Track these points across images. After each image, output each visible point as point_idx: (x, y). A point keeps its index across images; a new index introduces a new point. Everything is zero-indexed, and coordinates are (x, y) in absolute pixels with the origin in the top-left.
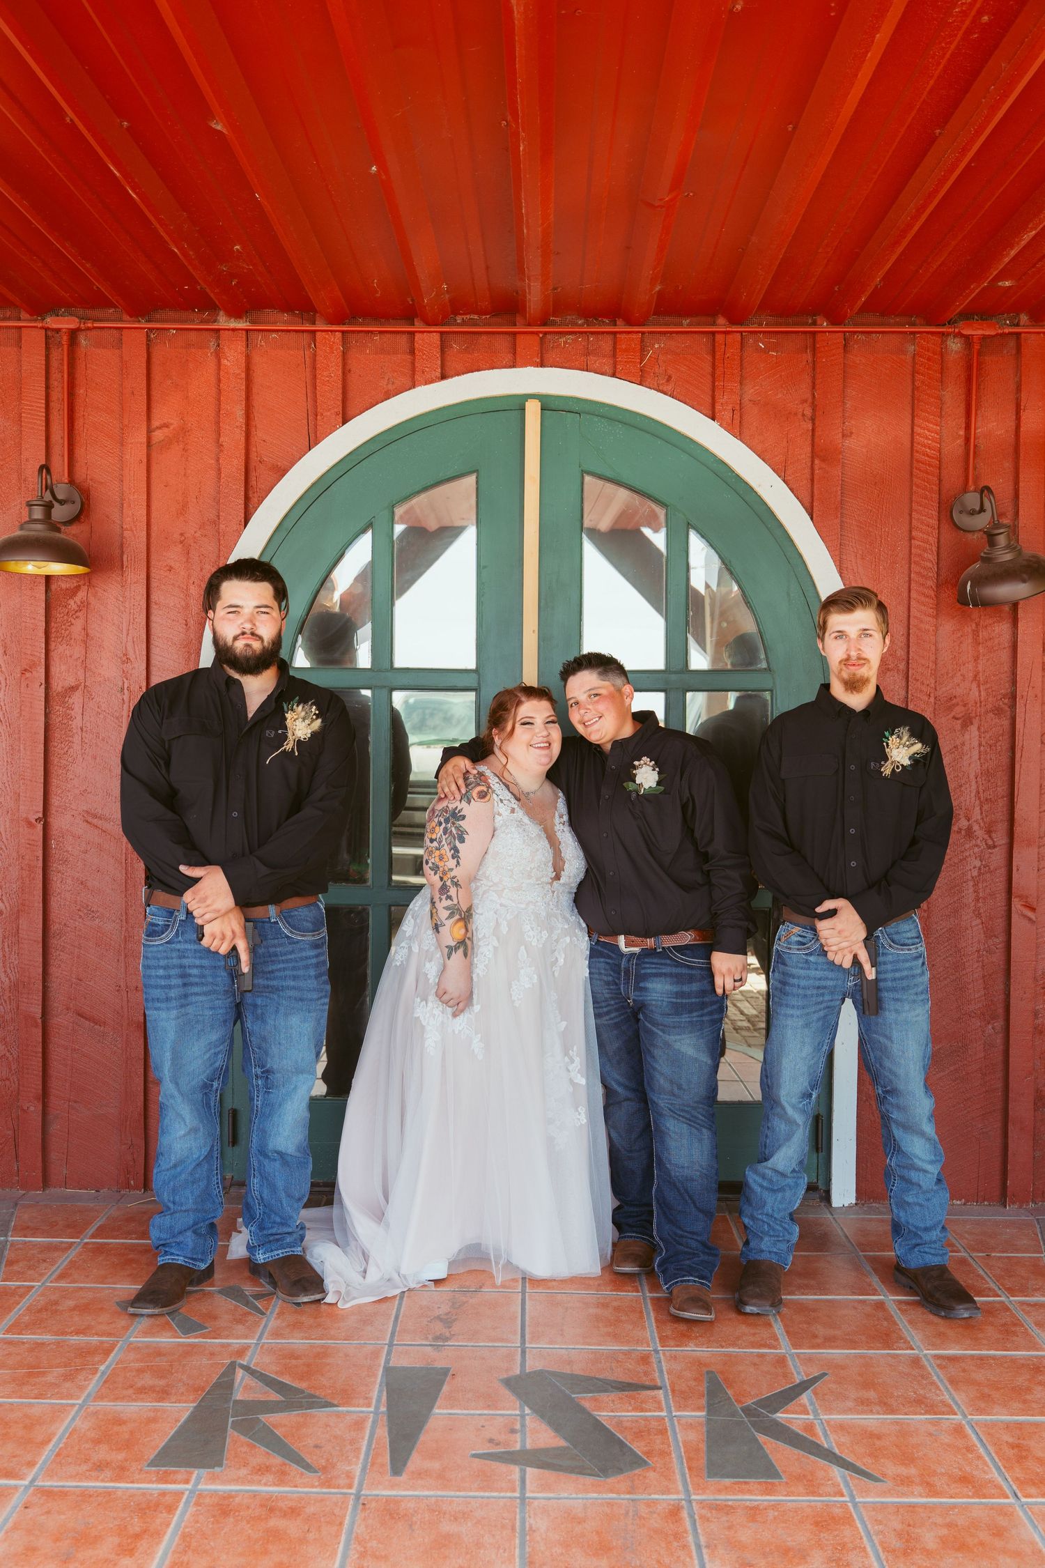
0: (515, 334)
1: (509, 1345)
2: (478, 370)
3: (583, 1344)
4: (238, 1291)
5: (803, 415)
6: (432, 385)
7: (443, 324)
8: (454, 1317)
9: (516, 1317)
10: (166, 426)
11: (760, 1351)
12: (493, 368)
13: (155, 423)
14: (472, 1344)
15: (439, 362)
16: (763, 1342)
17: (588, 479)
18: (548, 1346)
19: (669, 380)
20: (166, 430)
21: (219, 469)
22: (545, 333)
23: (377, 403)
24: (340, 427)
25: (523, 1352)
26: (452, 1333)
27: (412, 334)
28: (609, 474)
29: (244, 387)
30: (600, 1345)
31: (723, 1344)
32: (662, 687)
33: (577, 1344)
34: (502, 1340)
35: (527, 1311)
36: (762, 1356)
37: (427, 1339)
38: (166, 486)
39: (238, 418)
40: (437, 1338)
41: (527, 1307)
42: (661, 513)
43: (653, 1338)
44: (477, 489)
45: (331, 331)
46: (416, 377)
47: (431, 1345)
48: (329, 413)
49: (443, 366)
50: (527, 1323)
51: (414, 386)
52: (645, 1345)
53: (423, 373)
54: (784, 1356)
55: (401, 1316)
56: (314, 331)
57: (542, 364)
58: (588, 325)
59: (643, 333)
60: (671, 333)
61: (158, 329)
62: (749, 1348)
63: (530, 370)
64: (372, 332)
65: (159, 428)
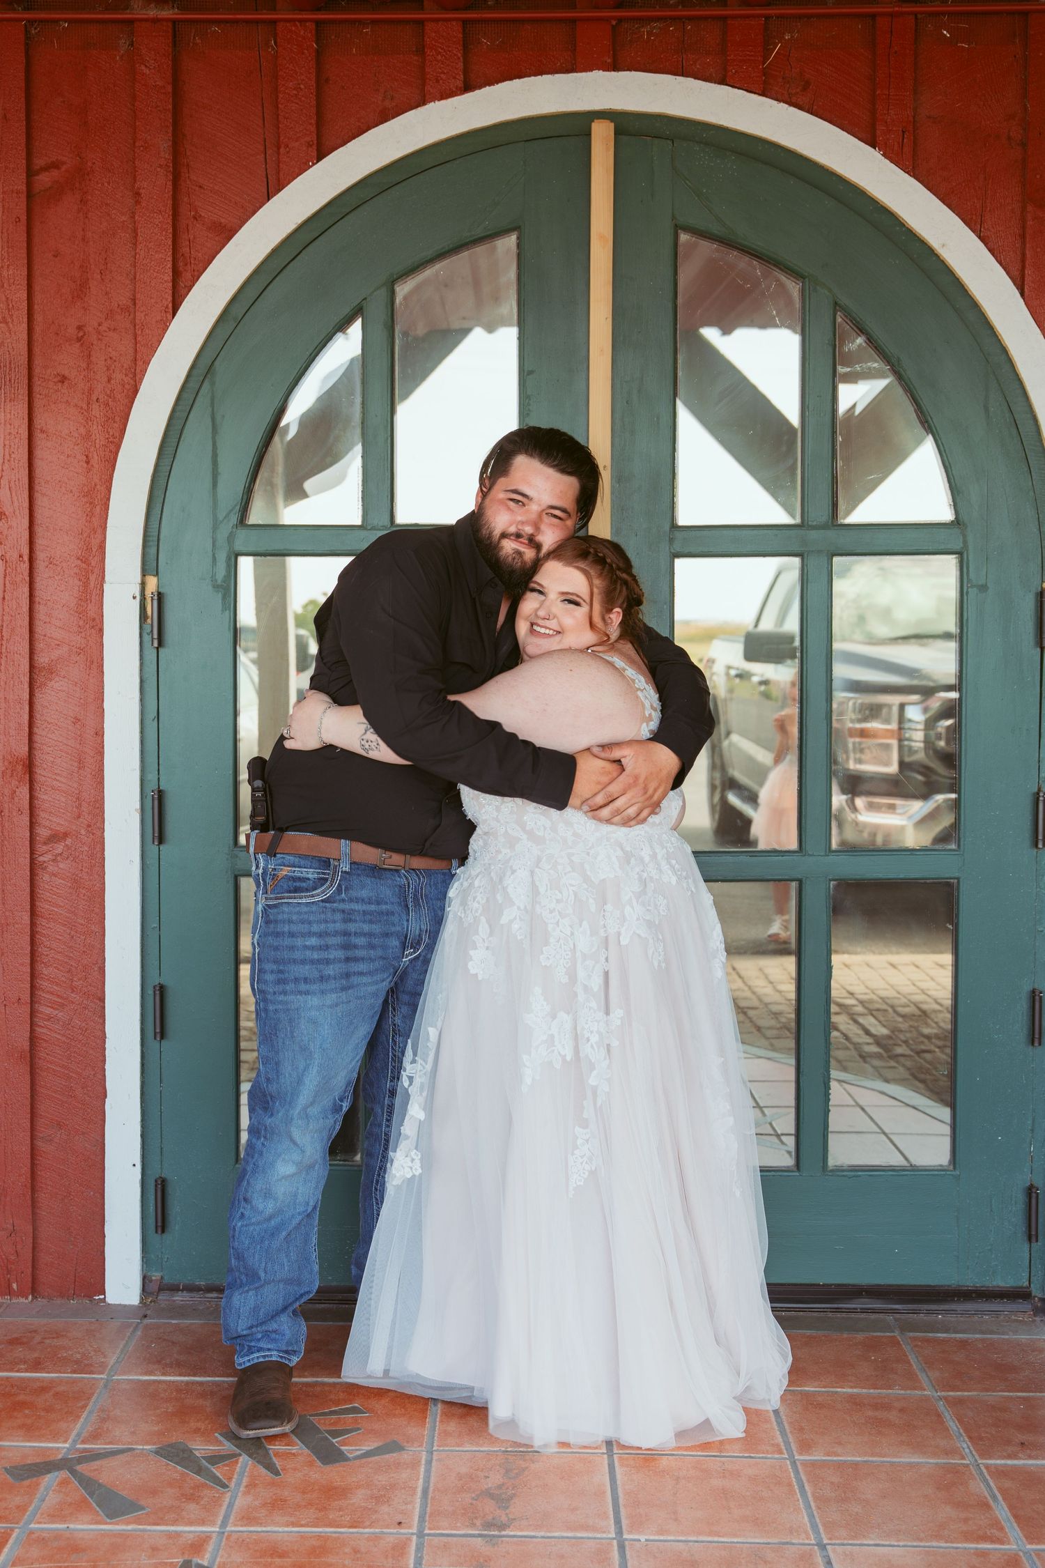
0: (573, 21)
1: (599, 1536)
2: (520, 77)
3: (710, 1534)
4: (183, 1451)
5: (1009, 138)
6: (450, 100)
7: (467, 8)
8: (510, 1492)
9: (604, 1492)
10: (55, 165)
11: (980, 1546)
12: (541, 73)
13: (39, 162)
14: (542, 1534)
15: (461, 65)
16: (981, 1533)
17: (684, 237)
18: (657, 1538)
19: (805, 89)
20: (55, 173)
21: (135, 231)
22: (620, 20)
23: (369, 129)
24: (314, 164)
25: (622, 1548)
26: (511, 1516)
27: (421, 22)
28: (715, 229)
29: (170, 107)
30: (735, 1535)
31: (922, 1535)
32: (797, 549)
33: (700, 1533)
34: (585, 1527)
35: (618, 1482)
36: (983, 1554)
37: (473, 1525)
38: (55, 256)
39: (162, 154)
40: (489, 1525)
41: (619, 1477)
42: (794, 288)
43: (814, 1526)
44: (519, 255)
45: (300, 21)
46: (427, 88)
47: (480, 1536)
48: (297, 144)
49: (466, 72)
50: (621, 1501)
51: (424, 103)
52: (804, 1536)
53: (438, 81)
54: (1017, 1555)
55: (431, 1489)
56: (275, 22)
57: (615, 67)
58: (683, 7)
59: (767, 17)
60: (809, 16)
61: (41, 21)
62: (961, 1542)
63: (598, 75)
64: (360, 21)
65: (46, 169)
